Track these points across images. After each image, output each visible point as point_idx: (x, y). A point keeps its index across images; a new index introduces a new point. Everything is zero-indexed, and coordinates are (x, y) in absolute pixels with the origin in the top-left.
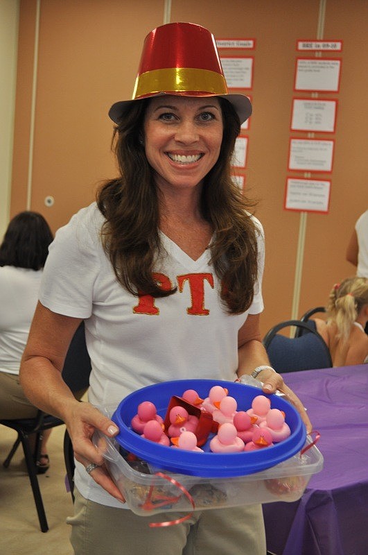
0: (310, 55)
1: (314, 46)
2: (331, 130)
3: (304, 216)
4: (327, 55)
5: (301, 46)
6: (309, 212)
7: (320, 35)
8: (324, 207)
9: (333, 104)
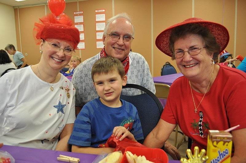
0: (77, 15)
1: (77, 13)
2: (83, 31)
3: (80, 50)
4: (80, 14)
5: (75, 13)
6: (81, 49)
7: (78, 10)
8: (84, 48)
9: (83, 25)
